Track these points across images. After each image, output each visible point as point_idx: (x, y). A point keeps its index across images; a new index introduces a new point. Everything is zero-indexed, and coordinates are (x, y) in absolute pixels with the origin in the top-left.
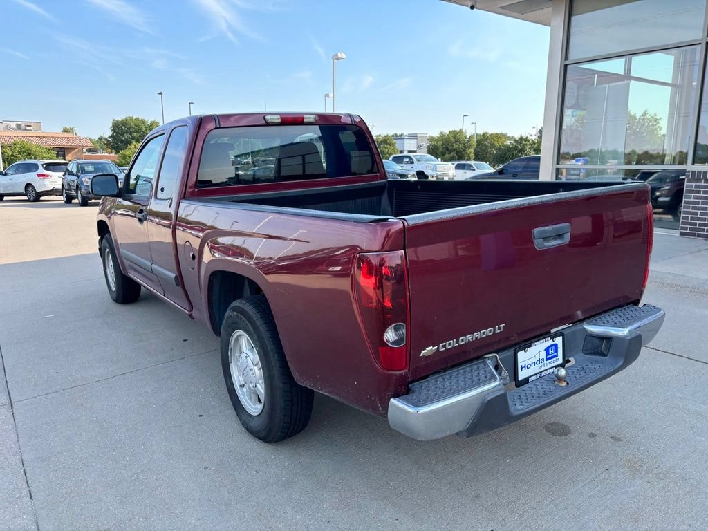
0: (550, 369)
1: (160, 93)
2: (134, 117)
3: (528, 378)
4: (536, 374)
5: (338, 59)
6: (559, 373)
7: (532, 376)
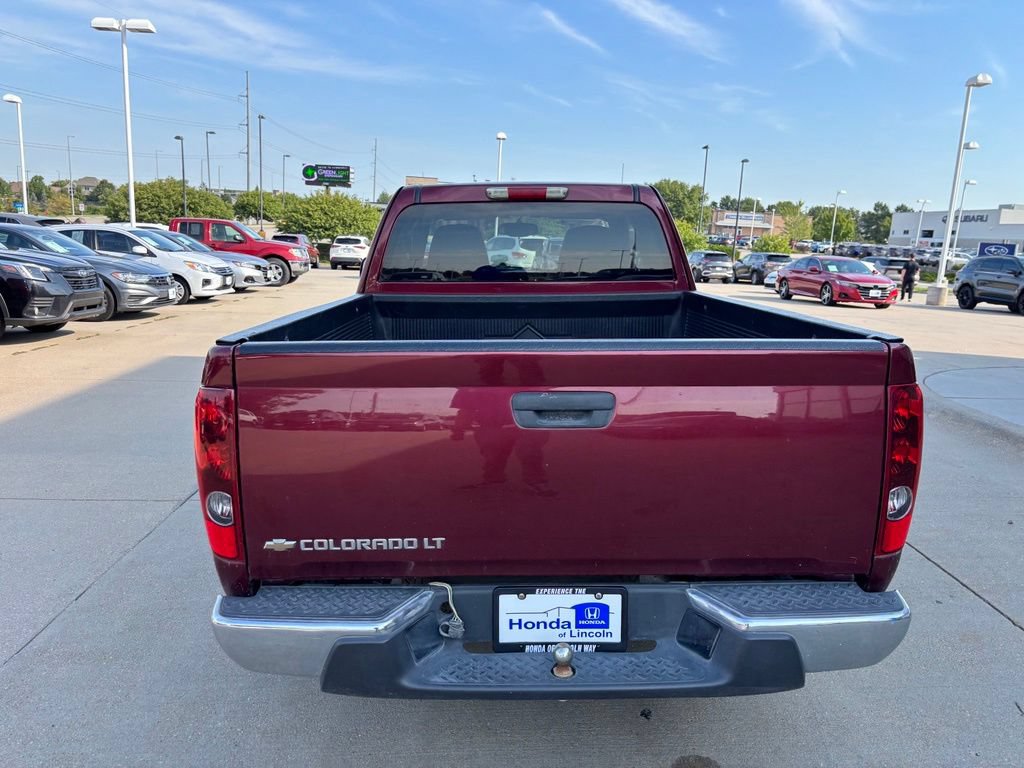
0: (583, 644)
1: (706, 147)
2: (672, 181)
3: (524, 645)
4: (547, 644)
5: (979, 85)
6: (557, 653)
7: (534, 644)
